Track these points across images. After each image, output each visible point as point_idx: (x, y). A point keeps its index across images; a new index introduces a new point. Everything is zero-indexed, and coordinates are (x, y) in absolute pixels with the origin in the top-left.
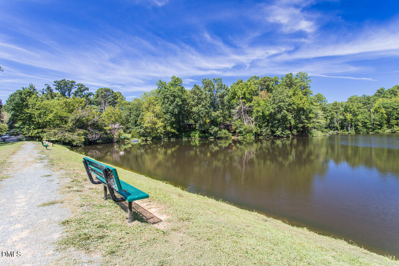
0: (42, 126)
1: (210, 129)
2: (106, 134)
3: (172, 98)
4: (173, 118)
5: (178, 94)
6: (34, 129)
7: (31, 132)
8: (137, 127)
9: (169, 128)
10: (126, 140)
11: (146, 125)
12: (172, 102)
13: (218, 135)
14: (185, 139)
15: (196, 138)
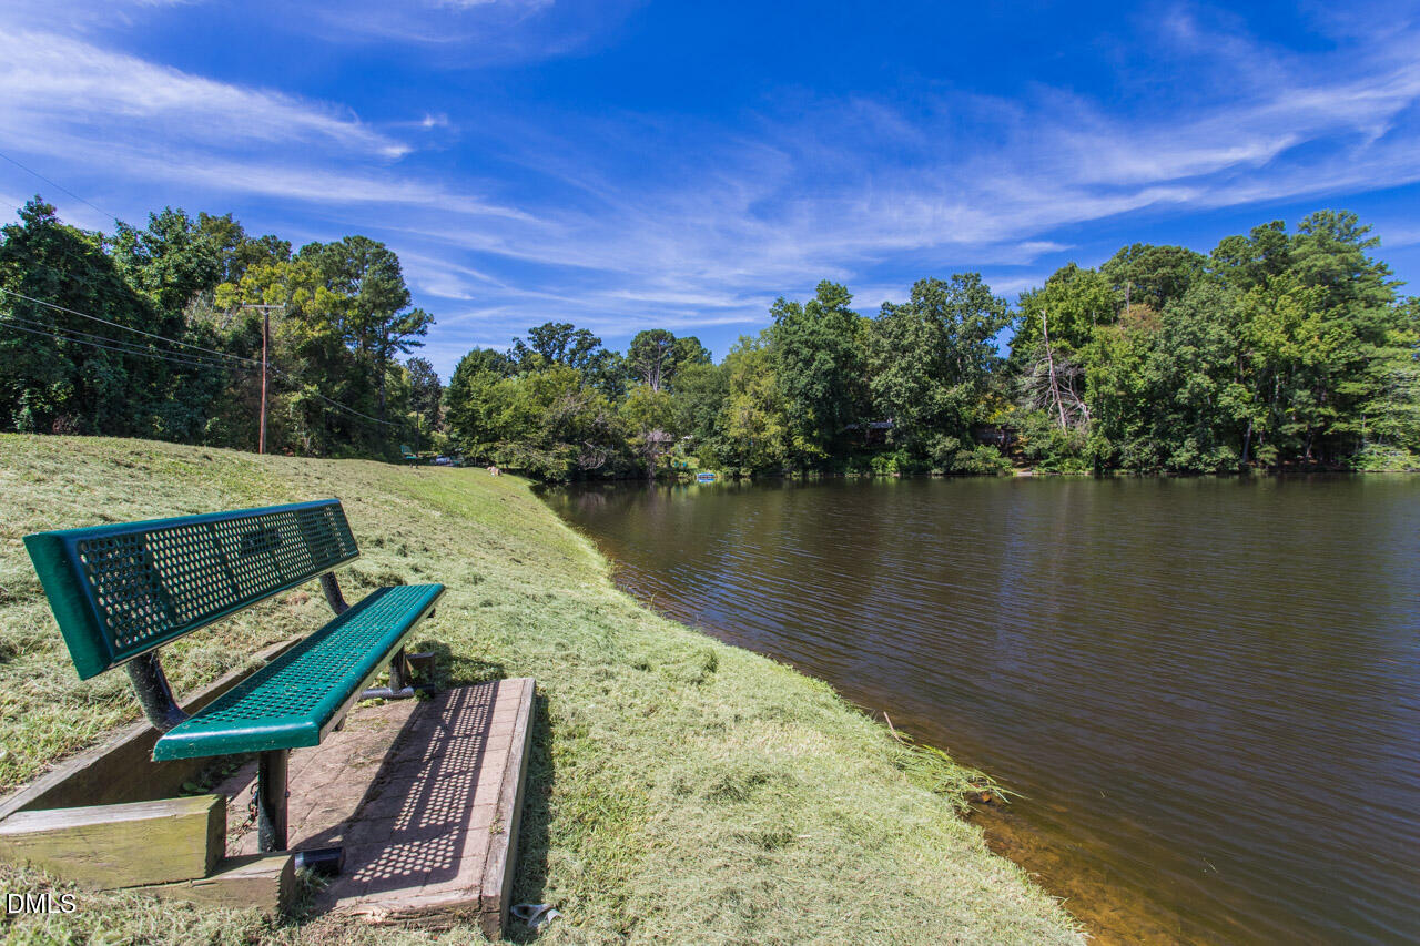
0: (492, 437)
1: (930, 442)
2: (629, 455)
3: (806, 352)
4: (810, 411)
5: (825, 337)
6: (479, 442)
7: (474, 448)
8: (714, 439)
9: (799, 442)
10: (681, 474)
11: (733, 433)
12: (808, 362)
13: (956, 464)
14: (851, 475)
15: (889, 470)
